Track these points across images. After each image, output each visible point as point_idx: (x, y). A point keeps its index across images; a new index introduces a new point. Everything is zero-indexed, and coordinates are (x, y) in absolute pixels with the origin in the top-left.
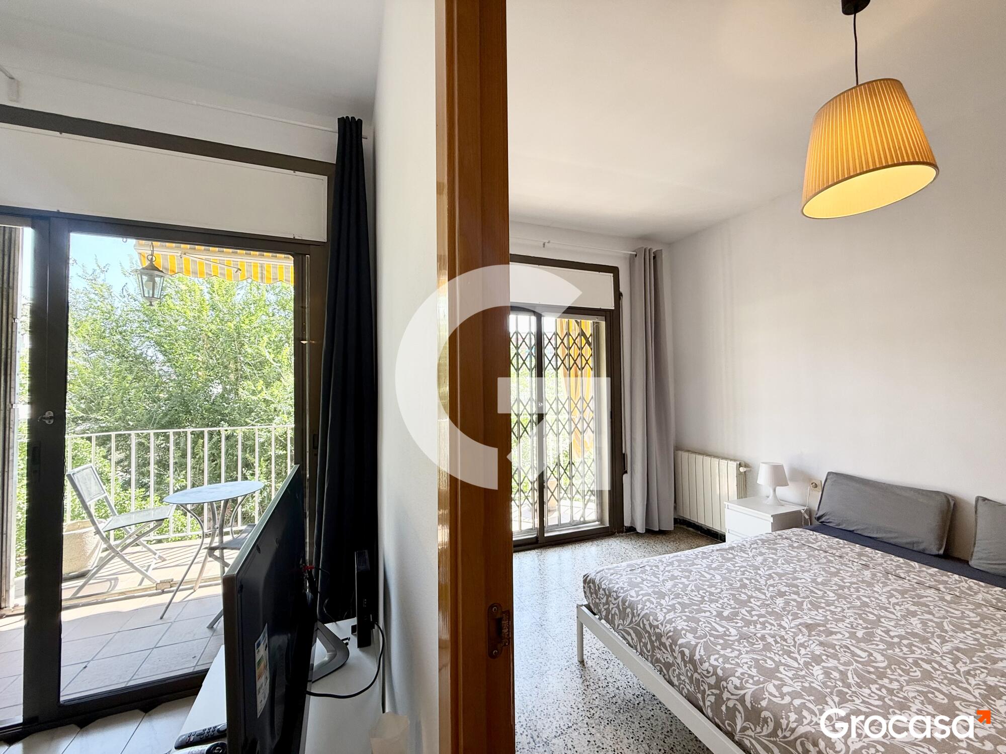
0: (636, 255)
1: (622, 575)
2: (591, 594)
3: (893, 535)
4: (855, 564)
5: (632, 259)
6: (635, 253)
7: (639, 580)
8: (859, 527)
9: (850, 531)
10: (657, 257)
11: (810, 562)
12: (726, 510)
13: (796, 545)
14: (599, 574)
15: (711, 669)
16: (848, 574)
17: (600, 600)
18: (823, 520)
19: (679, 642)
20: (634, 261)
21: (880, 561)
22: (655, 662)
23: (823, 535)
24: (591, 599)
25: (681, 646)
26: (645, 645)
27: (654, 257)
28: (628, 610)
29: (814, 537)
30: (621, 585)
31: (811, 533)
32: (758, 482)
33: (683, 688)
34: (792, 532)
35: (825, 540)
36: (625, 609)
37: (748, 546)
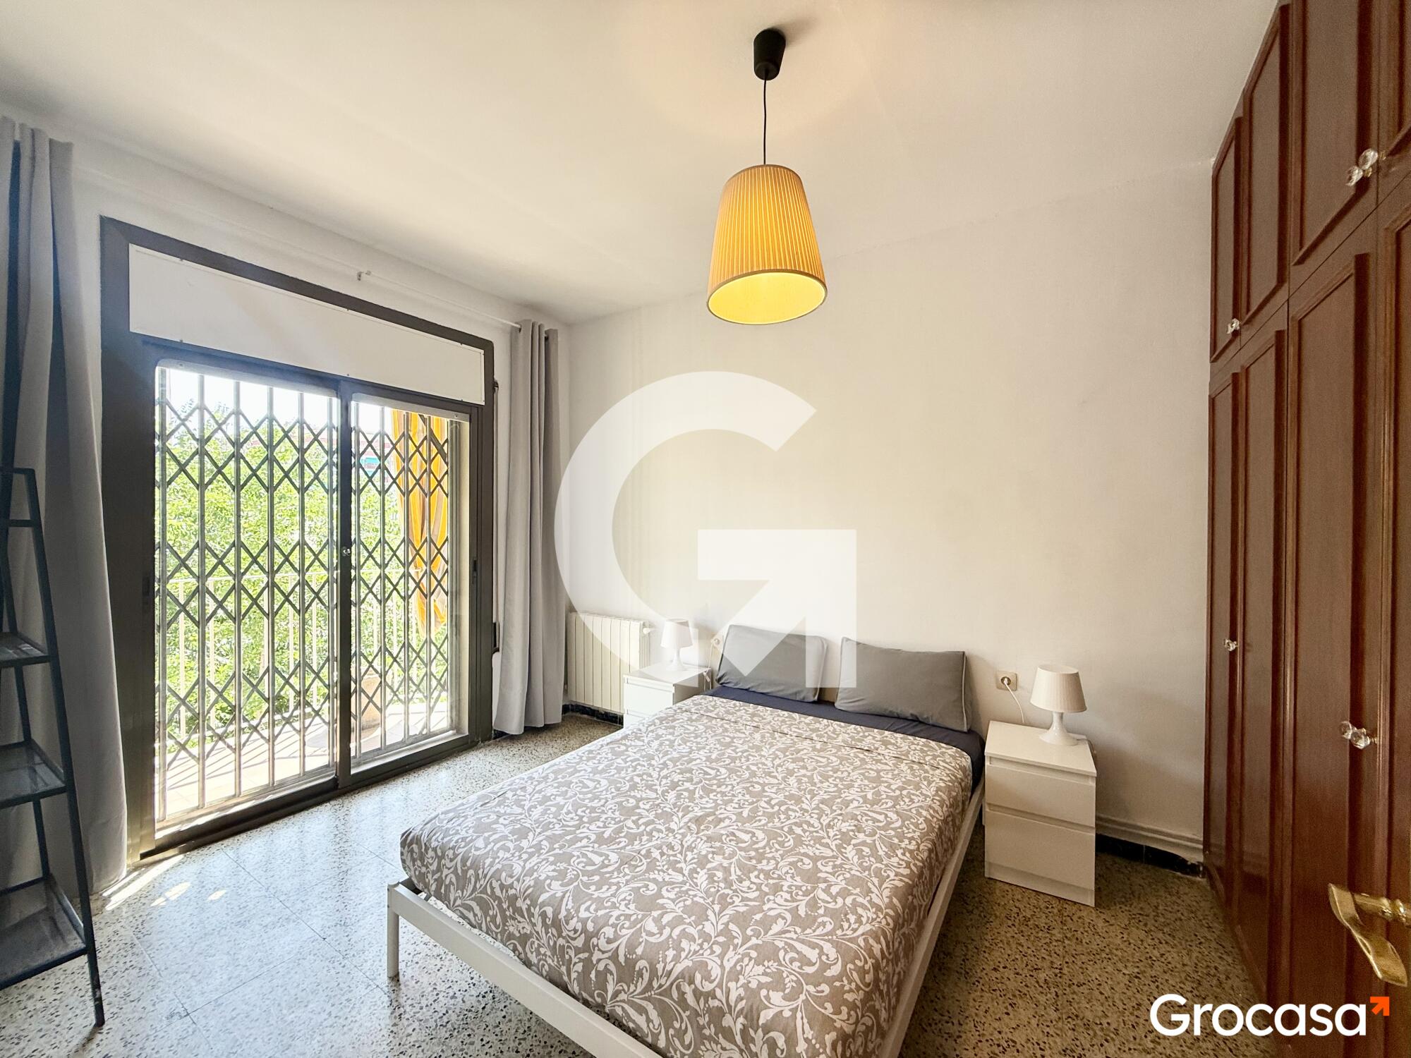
0: (520, 330)
1: (466, 817)
2: (414, 860)
3: (782, 688)
4: (748, 727)
5: (515, 332)
6: (518, 326)
7: (493, 817)
8: (752, 684)
9: (746, 690)
10: (550, 338)
11: (707, 735)
12: (625, 685)
13: (694, 717)
14: (429, 825)
15: (579, 927)
16: (741, 742)
17: (427, 867)
18: (722, 681)
19: (540, 900)
20: (517, 338)
21: (769, 718)
22: (507, 938)
23: (722, 700)
24: (412, 869)
25: (543, 905)
26: (494, 918)
27: (547, 339)
28: (471, 872)
29: (713, 703)
30: (463, 834)
31: (711, 698)
32: (662, 645)
33: (543, 965)
34: (693, 701)
35: (723, 705)
36: (464, 872)
37: (644, 729)
